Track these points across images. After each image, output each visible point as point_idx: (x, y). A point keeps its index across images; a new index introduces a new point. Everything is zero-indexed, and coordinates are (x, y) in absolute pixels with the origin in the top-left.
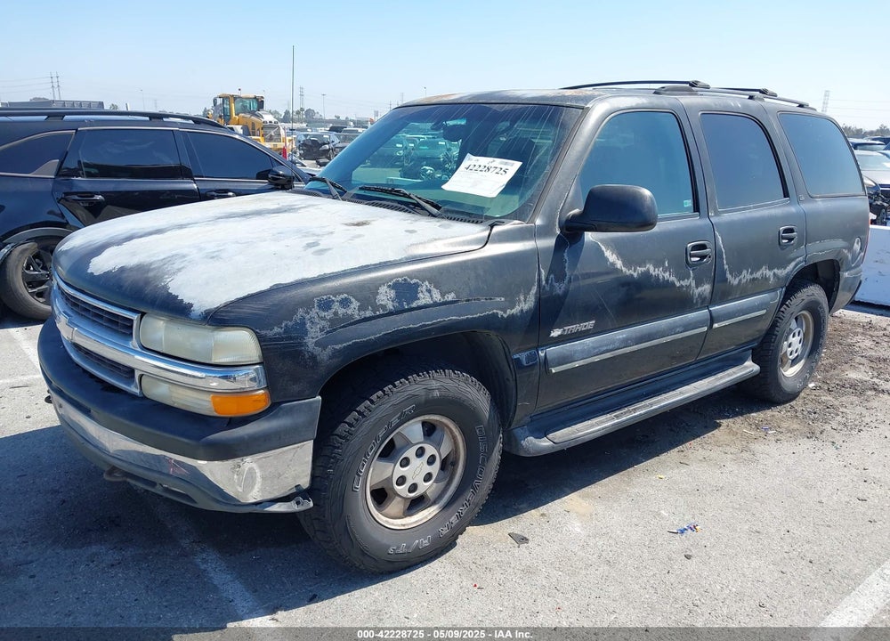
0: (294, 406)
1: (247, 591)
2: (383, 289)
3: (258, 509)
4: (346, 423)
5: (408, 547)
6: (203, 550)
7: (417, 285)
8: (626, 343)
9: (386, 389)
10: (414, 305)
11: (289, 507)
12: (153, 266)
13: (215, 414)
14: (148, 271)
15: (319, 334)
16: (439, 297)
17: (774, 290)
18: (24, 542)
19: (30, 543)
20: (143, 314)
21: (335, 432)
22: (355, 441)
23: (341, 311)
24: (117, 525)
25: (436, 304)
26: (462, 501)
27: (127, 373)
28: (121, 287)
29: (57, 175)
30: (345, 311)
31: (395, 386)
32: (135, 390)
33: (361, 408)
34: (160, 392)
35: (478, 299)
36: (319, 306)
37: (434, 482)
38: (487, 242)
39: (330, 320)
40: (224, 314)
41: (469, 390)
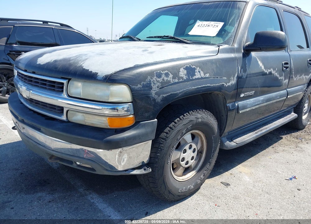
0: (146, 123)
1: (115, 211)
2: (182, 69)
3: (127, 173)
4: (165, 132)
5: (186, 189)
6: (90, 193)
7: (195, 69)
8: (263, 101)
9: (181, 117)
10: (194, 78)
11: (141, 172)
12: (71, 59)
13: (109, 127)
14: (70, 60)
15: (157, 89)
16: (203, 75)
17: (304, 84)
18: (6, 192)
19: (9, 193)
20: (69, 80)
21: (160, 137)
22: (169, 141)
23: (165, 79)
24: (49, 183)
25: (202, 78)
26: (205, 168)
27: (59, 110)
28: (57, 68)
29: (6, 43)
30: (167, 78)
31: (184, 116)
32: (64, 118)
33: (171, 125)
34: (78, 118)
35: (217, 77)
36: (157, 76)
37: (195, 160)
38: (218, 52)
39: (161, 83)
40: (115, 77)
41: (211, 119)
